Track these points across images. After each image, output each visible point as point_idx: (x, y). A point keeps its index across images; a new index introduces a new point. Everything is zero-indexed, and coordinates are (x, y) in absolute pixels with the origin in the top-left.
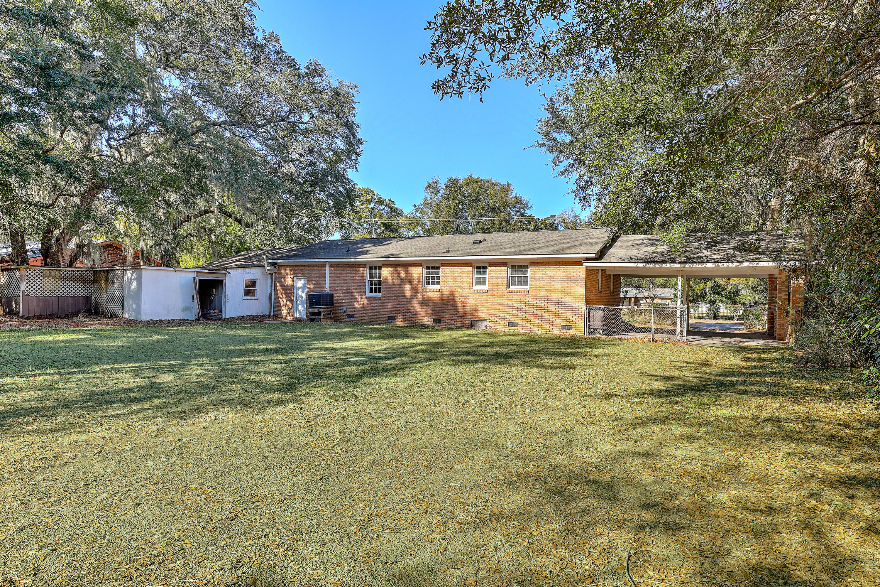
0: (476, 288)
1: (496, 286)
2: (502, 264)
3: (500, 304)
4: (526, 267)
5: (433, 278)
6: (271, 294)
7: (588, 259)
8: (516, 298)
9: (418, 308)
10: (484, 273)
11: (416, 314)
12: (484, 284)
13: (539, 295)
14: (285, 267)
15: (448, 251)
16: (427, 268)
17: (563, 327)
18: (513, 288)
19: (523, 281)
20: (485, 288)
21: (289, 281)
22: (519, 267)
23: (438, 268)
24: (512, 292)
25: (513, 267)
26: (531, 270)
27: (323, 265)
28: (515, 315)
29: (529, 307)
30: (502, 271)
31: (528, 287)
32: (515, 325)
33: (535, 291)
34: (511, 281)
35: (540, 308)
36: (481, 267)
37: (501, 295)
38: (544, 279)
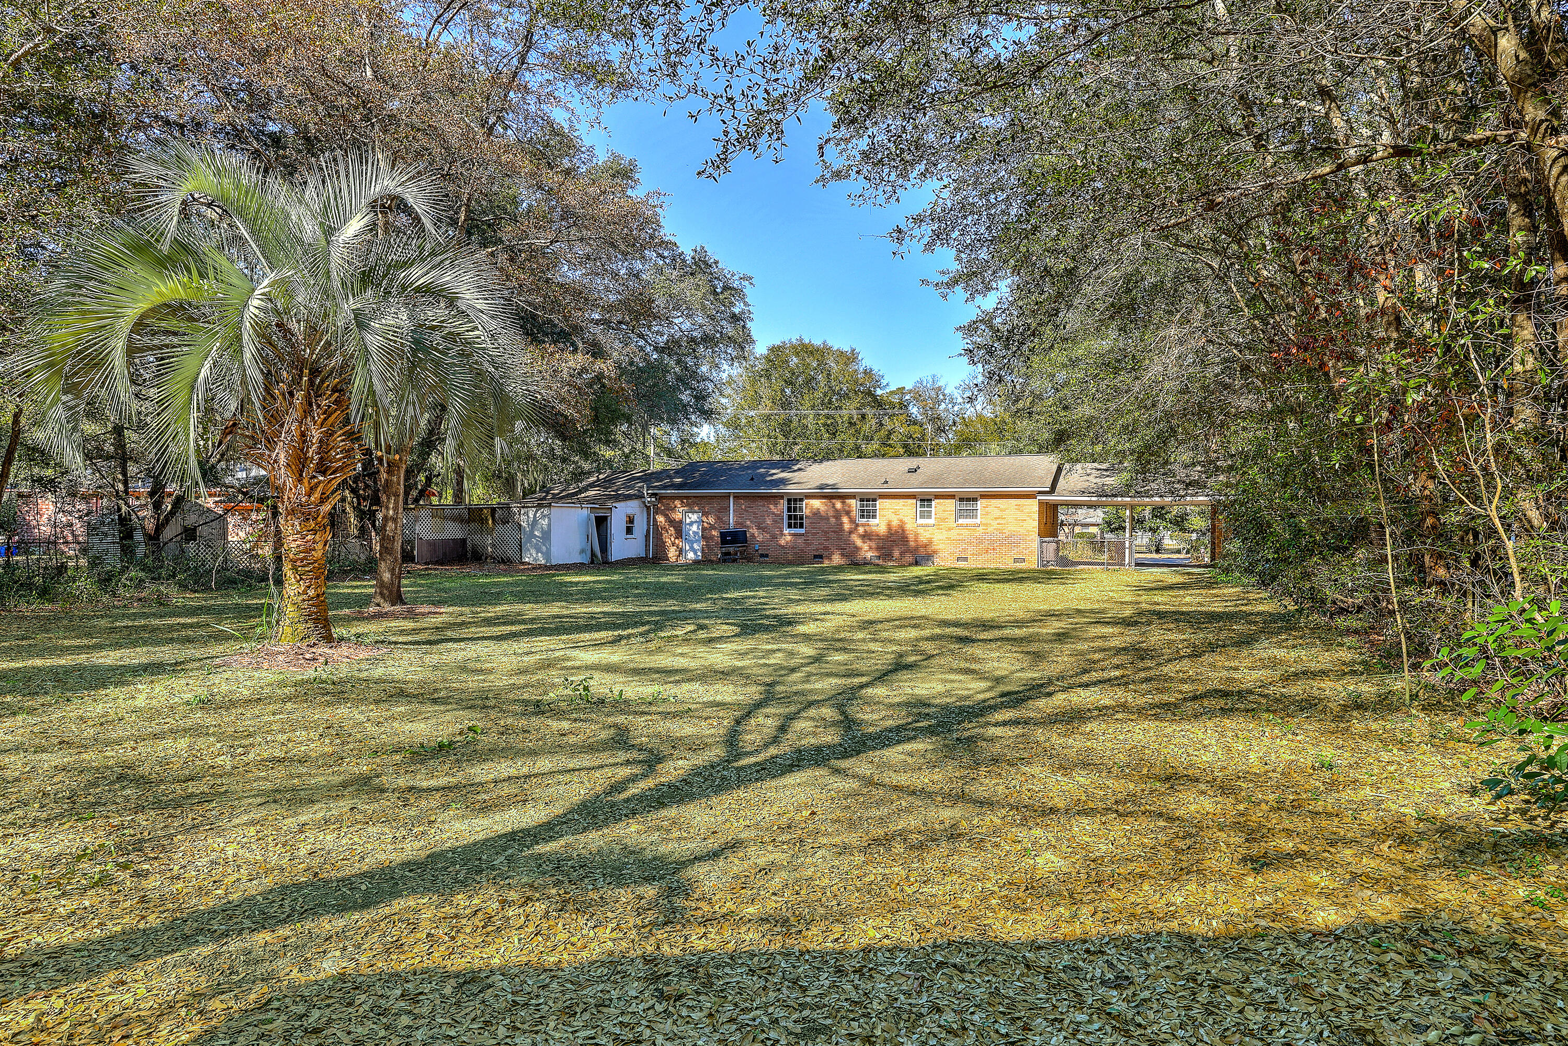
0: (920, 521)
1: (944, 520)
2: (951, 496)
3: (948, 539)
4: (975, 500)
5: (868, 511)
6: (648, 531)
7: (1040, 492)
8: (965, 532)
9: (859, 543)
10: (930, 506)
11: (858, 549)
12: (929, 517)
13: (990, 529)
14: (674, 498)
15: (886, 482)
16: (862, 500)
17: (1016, 561)
18: (961, 521)
19: (972, 514)
20: (931, 521)
21: (678, 516)
22: (968, 500)
23: (874, 500)
24: (962, 525)
25: (961, 500)
26: (981, 504)
27: (727, 496)
28: (965, 550)
29: (980, 541)
30: (950, 504)
31: (978, 521)
32: (966, 559)
33: (986, 525)
34: (960, 514)
35: (992, 542)
36: (926, 500)
37: (950, 529)
38: (997, 513)
